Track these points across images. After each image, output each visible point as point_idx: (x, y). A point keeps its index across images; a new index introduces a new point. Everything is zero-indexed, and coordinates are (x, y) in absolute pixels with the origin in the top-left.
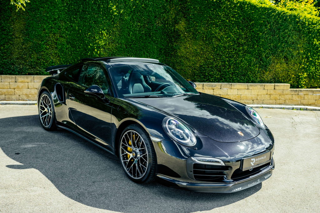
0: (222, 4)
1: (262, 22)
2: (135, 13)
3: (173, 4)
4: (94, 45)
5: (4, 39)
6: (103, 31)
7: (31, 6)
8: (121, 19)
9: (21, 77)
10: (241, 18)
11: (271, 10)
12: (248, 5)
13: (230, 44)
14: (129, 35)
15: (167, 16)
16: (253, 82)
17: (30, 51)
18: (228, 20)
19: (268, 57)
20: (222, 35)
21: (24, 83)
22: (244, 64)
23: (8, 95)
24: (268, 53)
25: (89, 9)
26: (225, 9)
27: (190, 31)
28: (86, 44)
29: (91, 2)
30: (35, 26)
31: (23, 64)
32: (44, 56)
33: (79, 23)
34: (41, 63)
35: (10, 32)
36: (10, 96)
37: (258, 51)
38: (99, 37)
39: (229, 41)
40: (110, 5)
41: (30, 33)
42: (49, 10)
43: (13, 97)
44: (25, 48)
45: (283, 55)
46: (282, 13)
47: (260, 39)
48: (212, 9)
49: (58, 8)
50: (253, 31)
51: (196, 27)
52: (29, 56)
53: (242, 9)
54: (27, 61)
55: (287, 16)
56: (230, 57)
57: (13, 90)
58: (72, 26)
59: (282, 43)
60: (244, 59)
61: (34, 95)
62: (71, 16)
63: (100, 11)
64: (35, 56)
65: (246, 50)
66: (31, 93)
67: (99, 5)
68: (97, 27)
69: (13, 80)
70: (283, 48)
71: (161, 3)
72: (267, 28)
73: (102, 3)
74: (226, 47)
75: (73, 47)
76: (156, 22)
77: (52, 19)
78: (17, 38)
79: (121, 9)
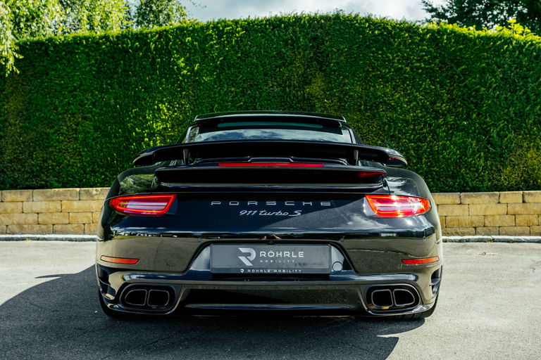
0: (394, 38)
1: (484, 65)
2: (224, 69)
3: (299, 48)
4: (143, 130)
6: (160, 105)
7: (36, 68)
8: (197, 81)
9: (10, 193)
10: (437, 61)
11: (500, 40)
12: (448, 34)
13: (417, 115)
15: (288, 71)
16: (474, 189)
17: (30, 147)
18: (408, 69)
19: (506, 137)
20: (398, 98)
21: (16, 203)
22: (450, 153)
24: (503, 127)
25: (135, 68)
26: (402, 47)
27: (333, 95)
28: (128, 129)
29: (139, 54)
30: (40, 103)
31: (19, 170)
32: (54, 155)
33: (116, 93)
34: (48, 166)
37: (480, 124)
38: (154, 115)
39: (414, 109)
40: (175, 58)
41: (31, 115)
42: (64, 73)
44: (24, 142)
45: (539, 130)
46: (527, 45)
47: (482, 99)
48: (374, 49)
49: (80, 68)
50: (466, 86)
51: (344, 86)
52: (29, 156)
53: (437, 45)
54: (26, 164)
56: (419, 140)
58: (103, 99)
59: (536, 105)
60: (451, 144)
61: (31, 224)
62: (102, 82)
63: (155, 70)
64: (39, 155)
65: (453, 124)
66: (27, 221)
67: (153, 58)
68: (150, 98)
70: (539, 115)
71: (275, 48)
72: (496, 76)
73: (160, 55)
74: (408, 121)
75: (106, 136)
76: (267, 85)
77: (70, 89)
78: (11, 125)
79: (196, 63)
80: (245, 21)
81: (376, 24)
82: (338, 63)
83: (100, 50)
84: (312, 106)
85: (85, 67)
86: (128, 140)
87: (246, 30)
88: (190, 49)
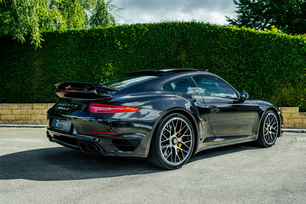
0: (220, 34)
1: (263, 47)
2: (139, 47)
3: (174, 37)
4: (100, 75)
5: (27, 74)
6: (109, 64)
7: (49, 45)
8: (126, 52)
9: (36, 105)
10: (240, 45)
11: (271, 36)
12: (246, 32)
13: (231, 70)
14: (133, 67)
15: (169, 48)
17: (46, 83)
18: (227, 48)
19: (273, 81)
20: (222, 62)
21: (39, 110)
22: (246, 89)
23: (25, 120)
24: (271, 77)
25: (97, 46)
26: (224, 38)
28: (93, 75)
29: (99, 39)
30: (51, 62)
31: (40, 94)
33: (87, 57)
35: (32, 68)
36: (27, 121)
37: (260, 75)
38: (105, 69)
39: (229, 68)
40: (116, 41)
41: (47, 67)
42: (63, 48)
43: (29, 122)
44: (43, 81)
45: (288, 78)
46: (283, 38)
47: (261, 64)
48: (211, 39)
49: (71, 46)
50: (254, 57)
51: (196, 56)
52: (45, 87)
53: (240, 37)
54: (44, 91)
55: (289, 41)
57: (30, 116)
58: (81, 60)
59: (287, 67)
60: (247, 84)
62: (81, 52)
63: (106, 47)
65: (248, 75)
66: (44, 118)
67: (105, 41)
68: (104, 60)
69: (30, 107)
70: (288, 72)
71: (163, 37)
72: (268, 53)
73: (109, 40)
74: (227, 73)
75: (82, 78)
76: (159, 55)
77: (65, 55)
78: (37, 72)
79: (125, 44)
80: (149, 24)
81: (211, 27)
82: (193, 45)
83: (80, 37)
84: (180, 65)
85: (73, 45)
86: (93, 80)
87: (149, 29)
88: (123, 37)
